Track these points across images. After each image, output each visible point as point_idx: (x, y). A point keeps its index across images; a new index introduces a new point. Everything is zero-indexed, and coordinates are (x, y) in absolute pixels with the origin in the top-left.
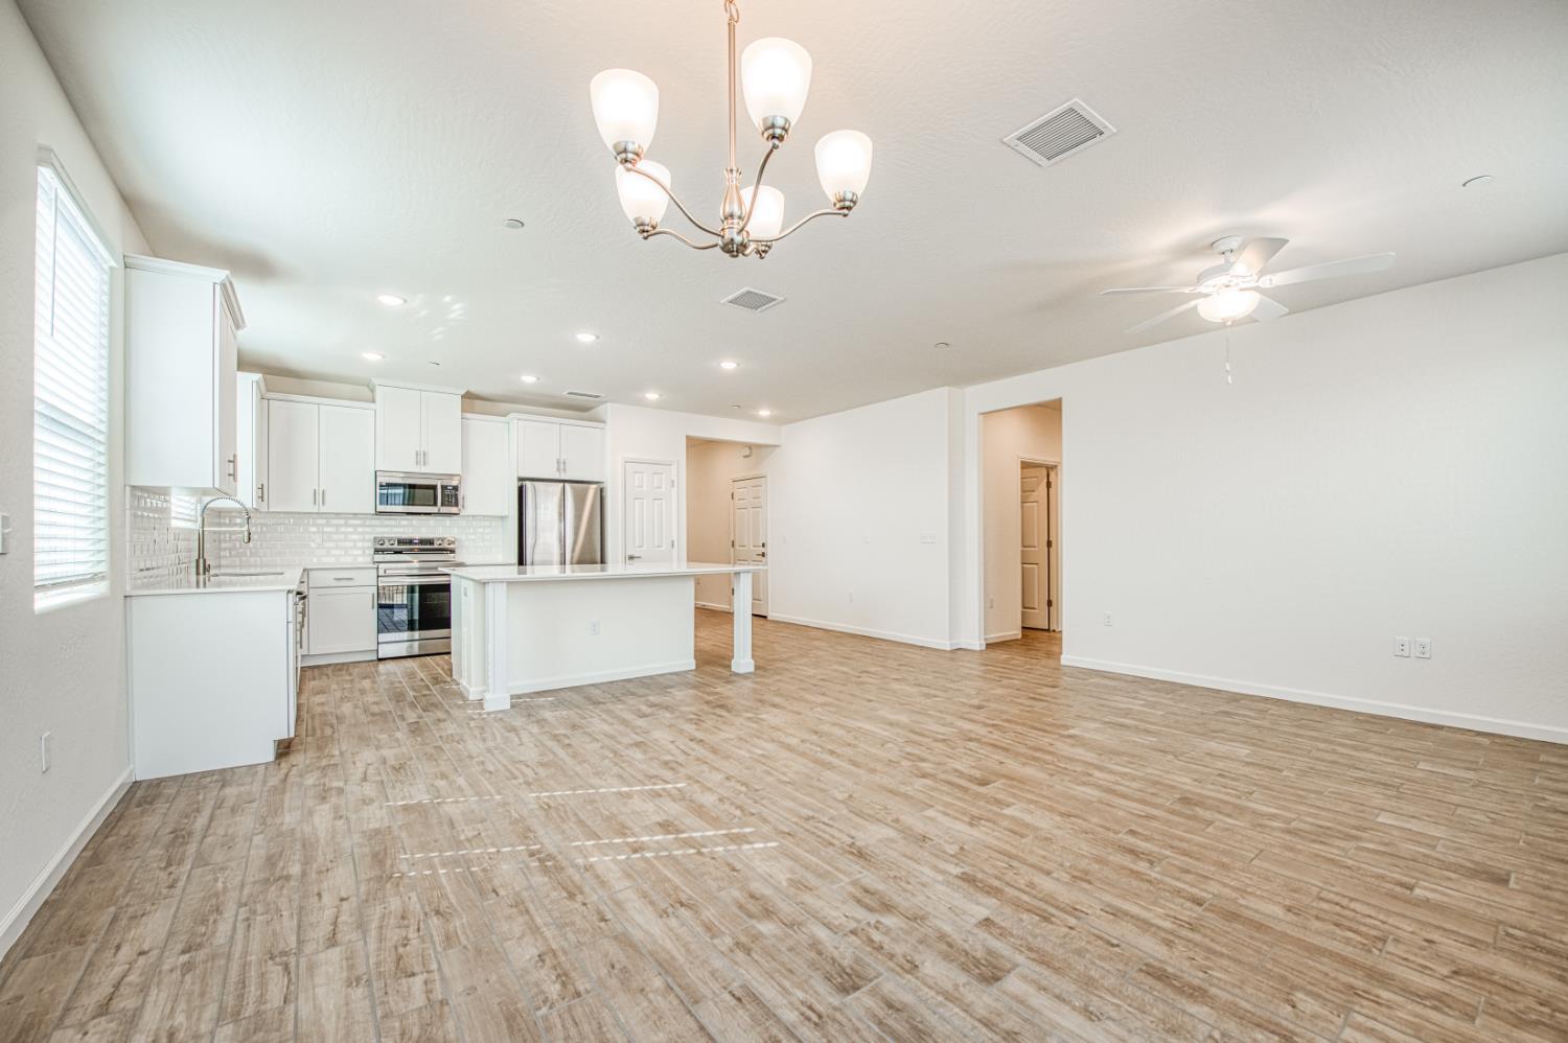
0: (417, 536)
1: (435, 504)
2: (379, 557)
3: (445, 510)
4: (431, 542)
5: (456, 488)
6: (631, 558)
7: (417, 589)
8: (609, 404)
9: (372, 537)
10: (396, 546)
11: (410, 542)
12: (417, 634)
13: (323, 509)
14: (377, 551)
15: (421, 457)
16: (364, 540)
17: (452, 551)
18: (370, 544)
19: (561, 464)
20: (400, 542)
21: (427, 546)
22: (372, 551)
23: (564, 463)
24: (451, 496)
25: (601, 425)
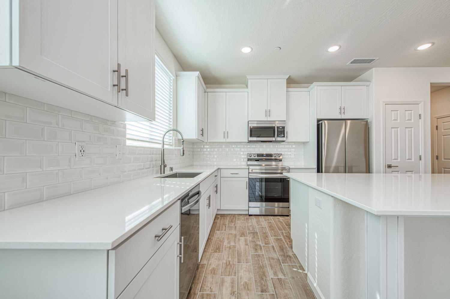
0: (265, 153)
1: (274, 136)
2: (249, 163)
3: (279, 139)
4: (271, 155)
5: (283, 128)
6: (390, 166)
7: (264, 180)
8: (374, 69)
9: (247, 153)
10: (256, 157)
11: (262, 155)
12: (264, 204)
13: (228, 140)
14: (249, 160)
15: (268, 113)
16: (243, 155)
17: (281, 160)
18: (246, 156)
19: (342, 110)
20: (258, 155)
21: (269, 157)
22: (247, 159)
23: (344, 109)
24: (282, 132)
25: (368, 83)
